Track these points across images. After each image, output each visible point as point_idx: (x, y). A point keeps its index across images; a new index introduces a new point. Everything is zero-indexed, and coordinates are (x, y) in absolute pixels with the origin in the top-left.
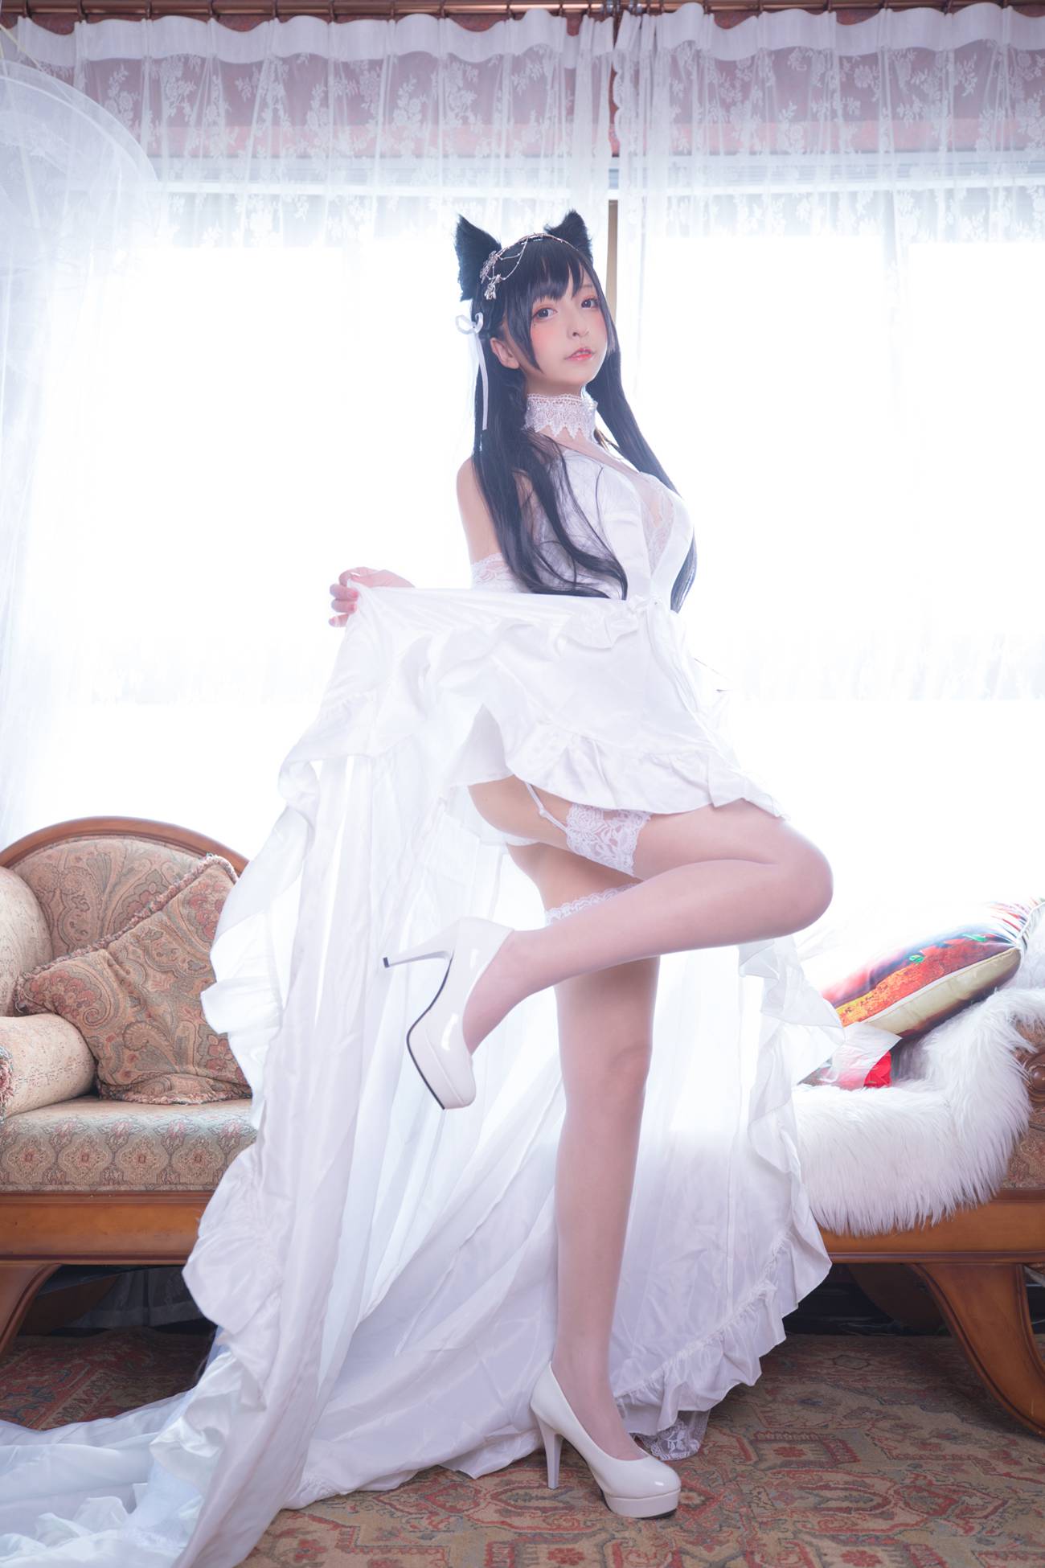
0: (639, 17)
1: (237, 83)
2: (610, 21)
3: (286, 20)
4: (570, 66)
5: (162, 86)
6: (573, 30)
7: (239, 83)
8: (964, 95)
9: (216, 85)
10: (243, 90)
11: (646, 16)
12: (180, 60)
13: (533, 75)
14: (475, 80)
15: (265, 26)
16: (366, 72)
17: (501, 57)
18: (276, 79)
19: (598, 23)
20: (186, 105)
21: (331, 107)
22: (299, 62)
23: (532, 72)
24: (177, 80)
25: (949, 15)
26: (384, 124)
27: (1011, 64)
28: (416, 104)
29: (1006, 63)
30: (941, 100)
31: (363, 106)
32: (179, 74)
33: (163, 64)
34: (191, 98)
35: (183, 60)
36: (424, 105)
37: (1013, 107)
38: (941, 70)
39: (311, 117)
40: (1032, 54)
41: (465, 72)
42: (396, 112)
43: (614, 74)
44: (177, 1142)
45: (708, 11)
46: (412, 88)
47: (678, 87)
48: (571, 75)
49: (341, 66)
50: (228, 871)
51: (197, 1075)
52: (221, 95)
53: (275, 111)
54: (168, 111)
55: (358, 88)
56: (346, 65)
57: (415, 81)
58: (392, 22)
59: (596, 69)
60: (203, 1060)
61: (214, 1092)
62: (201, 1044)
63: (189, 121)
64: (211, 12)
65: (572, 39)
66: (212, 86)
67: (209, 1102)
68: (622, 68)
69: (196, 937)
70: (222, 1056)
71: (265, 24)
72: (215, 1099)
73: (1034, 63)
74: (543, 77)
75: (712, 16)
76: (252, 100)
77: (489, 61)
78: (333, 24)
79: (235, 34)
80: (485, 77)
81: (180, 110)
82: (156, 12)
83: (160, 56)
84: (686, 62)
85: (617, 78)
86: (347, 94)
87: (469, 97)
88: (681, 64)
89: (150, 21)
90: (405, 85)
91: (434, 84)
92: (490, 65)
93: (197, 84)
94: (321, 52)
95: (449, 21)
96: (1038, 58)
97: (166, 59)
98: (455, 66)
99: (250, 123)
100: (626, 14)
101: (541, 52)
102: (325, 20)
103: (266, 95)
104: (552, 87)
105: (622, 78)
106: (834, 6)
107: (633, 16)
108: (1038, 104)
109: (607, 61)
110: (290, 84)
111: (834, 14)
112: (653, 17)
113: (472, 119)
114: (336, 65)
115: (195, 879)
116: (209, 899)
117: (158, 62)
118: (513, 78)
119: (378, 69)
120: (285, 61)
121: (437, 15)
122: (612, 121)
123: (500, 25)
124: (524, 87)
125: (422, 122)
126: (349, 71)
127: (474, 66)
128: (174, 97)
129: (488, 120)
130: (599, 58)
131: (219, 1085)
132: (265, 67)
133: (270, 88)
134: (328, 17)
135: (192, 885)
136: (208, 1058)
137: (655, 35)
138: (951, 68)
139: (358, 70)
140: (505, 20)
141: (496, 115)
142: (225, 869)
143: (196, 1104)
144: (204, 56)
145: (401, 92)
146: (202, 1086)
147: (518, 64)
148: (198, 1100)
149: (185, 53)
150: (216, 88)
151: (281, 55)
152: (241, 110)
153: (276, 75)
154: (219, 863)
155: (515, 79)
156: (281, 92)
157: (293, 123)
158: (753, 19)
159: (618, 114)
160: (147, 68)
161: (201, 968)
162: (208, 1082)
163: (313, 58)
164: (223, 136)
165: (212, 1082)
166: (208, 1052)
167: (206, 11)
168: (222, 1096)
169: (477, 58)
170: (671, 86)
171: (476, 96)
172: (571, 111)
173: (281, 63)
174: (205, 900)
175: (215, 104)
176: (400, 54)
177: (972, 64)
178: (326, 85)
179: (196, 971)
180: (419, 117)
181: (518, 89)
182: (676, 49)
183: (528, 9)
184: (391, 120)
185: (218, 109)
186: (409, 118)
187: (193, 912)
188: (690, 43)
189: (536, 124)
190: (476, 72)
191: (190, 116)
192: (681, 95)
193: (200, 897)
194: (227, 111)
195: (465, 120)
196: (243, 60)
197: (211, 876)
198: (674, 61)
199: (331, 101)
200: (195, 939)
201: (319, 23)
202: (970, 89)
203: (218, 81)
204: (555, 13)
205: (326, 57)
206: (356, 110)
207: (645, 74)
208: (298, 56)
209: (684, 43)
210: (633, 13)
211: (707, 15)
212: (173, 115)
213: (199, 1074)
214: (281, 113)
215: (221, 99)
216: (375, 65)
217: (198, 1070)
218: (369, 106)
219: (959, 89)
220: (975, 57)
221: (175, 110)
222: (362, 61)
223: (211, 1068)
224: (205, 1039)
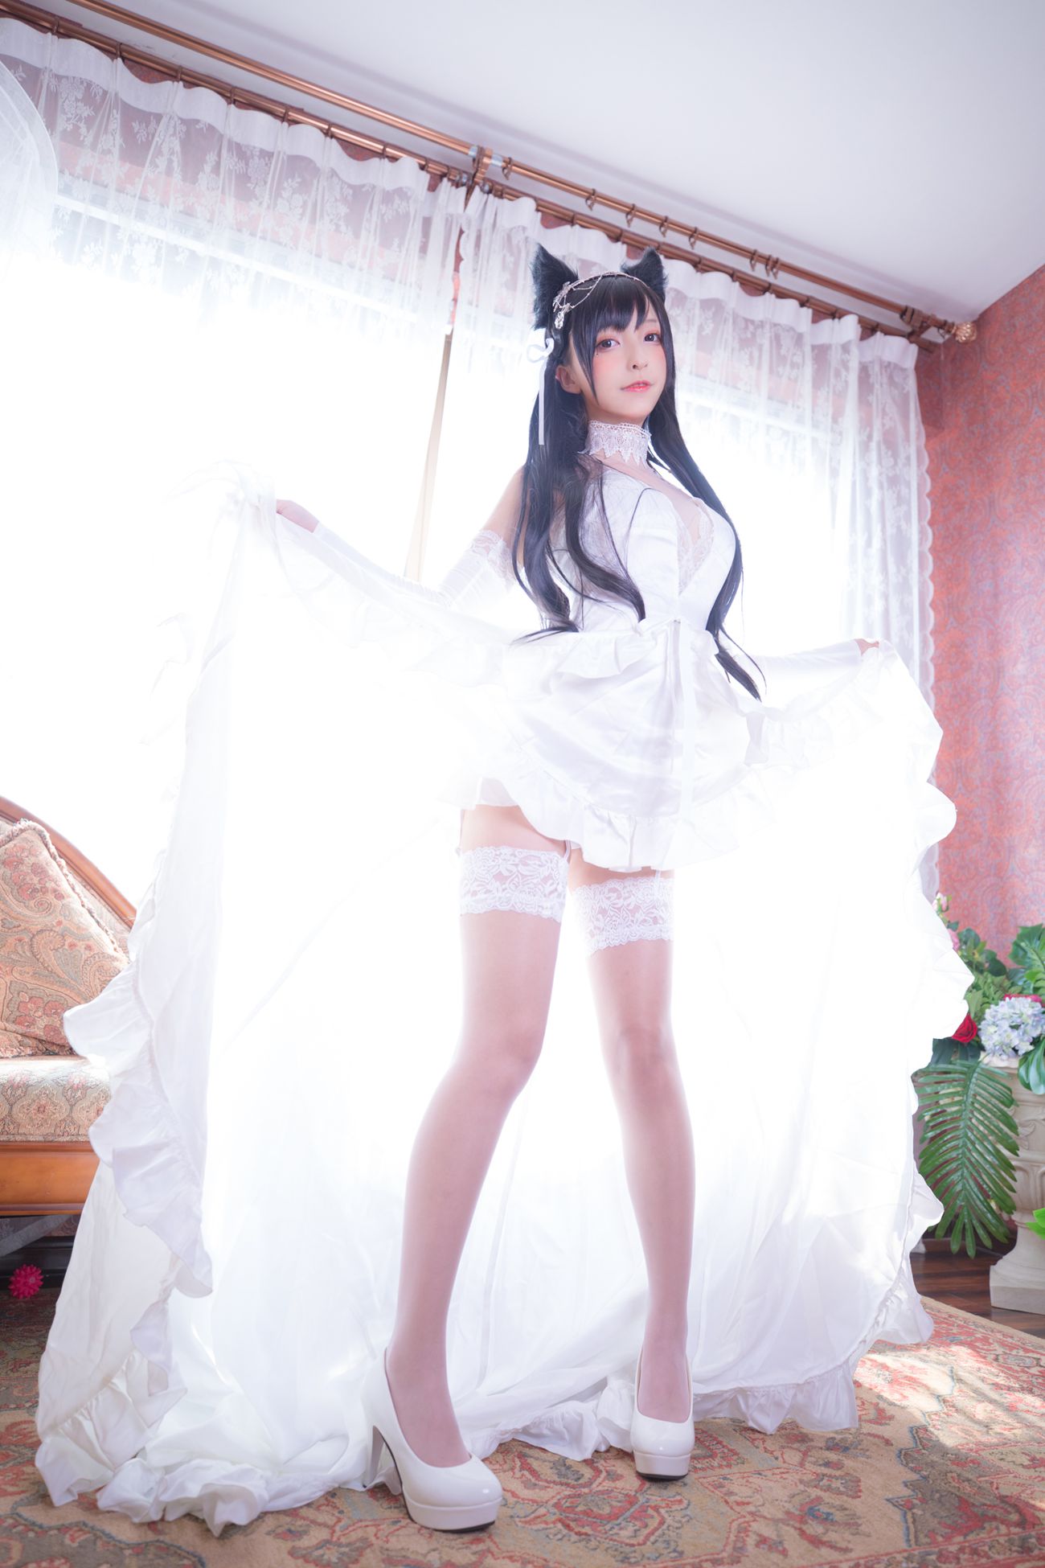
0: (486, 195)
1: (134, 124)
2: (463, 190)
3: (190, 88)
4: (426, 214)
5: (60, 102)
6: (433, 187)
7: (136, 125)
8: (704, 333)
9: (116, 119)
10: (138, 132)
11: (491, 196)
12: (82, 83)
13: (400, 210)
14: (349, 198)
15: (168, 84)
16: (256, 158)
17: (374, 187)
18: (174, 134)
19: (454, 188)
20: (82, 125)
21: (222, 176)
22: (197, 127)
23: (399, 207)
24: (77, 100)
25: (699, 274)
26: (268, 207)
27: (734, 322)
28: (298, 199)
29: (731, 321)
30: (687, 332)
31: (249, 185)
32: (80, 96)
33: (63, 81)
34: (89, 121)
35: (85, 84)
36: (305, 203)
37: (732, 354)
38: (689, 311)
39: (205, 178)
40: (747, 321)
41: (342, 188)
42: (280, 201)
43: (461, 232)
44: (19, 1092)
45: (538, 210)
46: (297, 185)
47: (510, 259)
48: (427, 222)
49: (234, 144)
50: (43, 838)
51: (6, 1030)
52: (119, 128)
53: (170, 161)
54: (62, 124)
55: (247, 170)
56: (238, 145)
57: (299, 180)
58: (285, 124)
59: (449, 222)
60: (12, 1016)
61: (22, 1048)
62: (11, 999)
63: (83, 141)
64: (119, 53)
65: (431, 194)
66: (111, 118)
67: (18, 1056)
68: (469, 229)
69: (11, 897)
70: (32, 1013)
71: (169, 83)
72: (23, 1054)
73: (746, 328)
74: (407, 215)
75: (540, 214)
76: (148, 143)
77: (364, 186)
78: (232, 106)
79: (137, 81)
80: (359, 196)
81: (76, 128)
82: (62, 31)
83: (61, 72)
84: (519, 242)
85: (464, 236)
86: (236, 171)
87: (343, 210)
88: (515, 242)
89: (56, 37)
90: (290, 180)
91: (315, 189)
92: (364, 189)
93: (97, 109)
94: (219, 126)
95: (334, 140)
96: (749, 324)
97: (67, 77)
98: (335, 180)
99: (143, 166)
100: (477, 189)
101: (409, 193)
102: (226, 100)
103: (161, 144)
104: (413, 225)
105: (468, 236)
106: (626, 240)
107: (482, 193)
108: (747, 356)
109: (457, 223)
110: (186, 143)
111: (625, 246)
112: (496, 199)
113: (343, 228)
114: (230, 142)
115: (9, 842)
116: (25, 862)
117: (59, 78)
118: (381, 206)
119: (267, 159)
120: (183, 121)
121: (328, 134)
122: (457, 269)
123: (376, 160)
124: (390, 218)
125: (302, 215)
126: (241, 152)
127: (350, 186)
128: (72, 114)
129: (357, 235)
130: (452, 216)
131: (26, 1041)
132: (164, 120)
133: (168, 141)
134: (229, 100)
135: (6, 846)
136: (18, 1014)
137: (496, 215)
138: (697, 311)
139: (249, 153)
140: (380, 158)
141: (364, 233)
142: (40, 835)
143: (7, 1058)
144: (106, 89)
145: (285, 185)
146: (9, 1040)
147: (388, 197)
148: (9, 1054)
149: (89, 78)
150: (115, 121)
151: (181, 116)
152: (136, 148)
153: (175, 127)
154: (34, 829)
155: (383, 208)
156: (178, 148)
157: (184, 179)
158: (568, 227)
159: (462, 265)
160: (45, 79)
161: (15, 927)
162: (16, 1037)
163: (211, 128)
164: (114, 168)
165: (20, 1038)
166: (18, 1009)
167: (114, 50)
168: (29, 1051)
169: (354, 180)
170: (504, 256)
171: (348, 210)
172: (424, 249)
173: (180, 122)
174: (21, 862)
175: (112, 134)
176: (289, 152)
177: (710, 314)
178: (219, 155)
179: (10, 929)
180: (301, 211)
181: (385, 217)
182: (512, 229)
183: (401, 157)
184: (275, 205)
185: (114, 140)
186: (290, 209)
187: (8, 873)
188: (524, 229)
189: (398, 250)
190: (351, 192)
191: (85, 137)
192: (511, 266)
193: (16, 859)
194: (121, 146)
195: (337, 226)
196: (142, 106)
197: (26, 840)
198: (509, 238)
199: (222, 170)
200: (10, 899)
201: (222, 101)
202: (708, 330)
203: (117, 115)
204: (422, 168)
205: (222, 133)
206: (244, 187)
207: (485, 240)
208: (197, 121)
209: (519, 227)
210: (482, 190)
211: (536, 213)
212: (68, 129)
213: (8, 1029)
214: (175, 164)
215: (118, 132)
216: (267, 155)
217: (7, 1025)
218: (254, 188)
219: (701, 328)
220: (713, 309)
221: (71, 127)
222: (254, 147)
223: (20, 1024)
224: (16, 995)
